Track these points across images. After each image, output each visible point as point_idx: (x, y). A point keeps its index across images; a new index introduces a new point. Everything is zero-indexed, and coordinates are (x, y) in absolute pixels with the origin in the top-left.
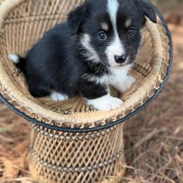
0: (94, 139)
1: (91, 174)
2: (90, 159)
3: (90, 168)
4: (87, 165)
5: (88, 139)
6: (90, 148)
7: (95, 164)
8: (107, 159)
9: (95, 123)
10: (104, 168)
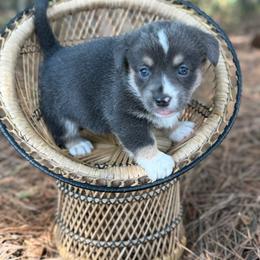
0: (139, 201)
1: (137, 251)
2: (135, 230)
3: (135, 242)
4: (131, 237)
5: (132, 203)
6: (135, 214)
7: (141, 236)
8: (158, 229)
9: (139, 180)
10: (155, 242)
